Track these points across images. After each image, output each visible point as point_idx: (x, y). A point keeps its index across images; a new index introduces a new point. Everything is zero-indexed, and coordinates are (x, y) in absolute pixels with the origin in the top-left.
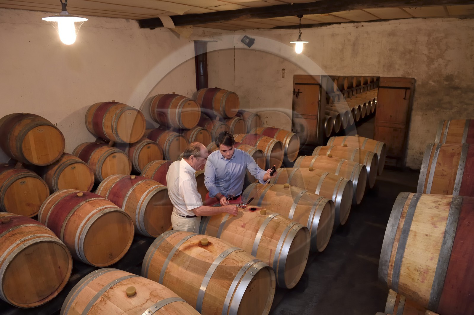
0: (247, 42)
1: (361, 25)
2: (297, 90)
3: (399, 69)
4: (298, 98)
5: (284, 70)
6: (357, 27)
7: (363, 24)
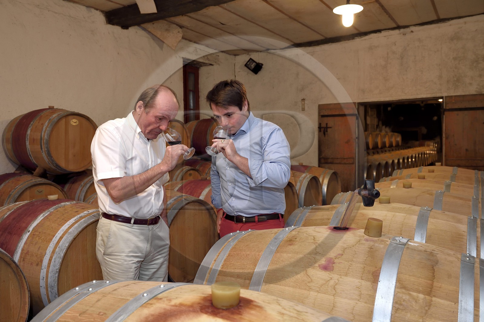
0: (253, 67)
1: (410, 31)
2: (324, 125)
3: (471, 84)
4: (326, 135)
5: (303, 100)
6: (403, 34)
7: (412, 28)
